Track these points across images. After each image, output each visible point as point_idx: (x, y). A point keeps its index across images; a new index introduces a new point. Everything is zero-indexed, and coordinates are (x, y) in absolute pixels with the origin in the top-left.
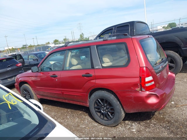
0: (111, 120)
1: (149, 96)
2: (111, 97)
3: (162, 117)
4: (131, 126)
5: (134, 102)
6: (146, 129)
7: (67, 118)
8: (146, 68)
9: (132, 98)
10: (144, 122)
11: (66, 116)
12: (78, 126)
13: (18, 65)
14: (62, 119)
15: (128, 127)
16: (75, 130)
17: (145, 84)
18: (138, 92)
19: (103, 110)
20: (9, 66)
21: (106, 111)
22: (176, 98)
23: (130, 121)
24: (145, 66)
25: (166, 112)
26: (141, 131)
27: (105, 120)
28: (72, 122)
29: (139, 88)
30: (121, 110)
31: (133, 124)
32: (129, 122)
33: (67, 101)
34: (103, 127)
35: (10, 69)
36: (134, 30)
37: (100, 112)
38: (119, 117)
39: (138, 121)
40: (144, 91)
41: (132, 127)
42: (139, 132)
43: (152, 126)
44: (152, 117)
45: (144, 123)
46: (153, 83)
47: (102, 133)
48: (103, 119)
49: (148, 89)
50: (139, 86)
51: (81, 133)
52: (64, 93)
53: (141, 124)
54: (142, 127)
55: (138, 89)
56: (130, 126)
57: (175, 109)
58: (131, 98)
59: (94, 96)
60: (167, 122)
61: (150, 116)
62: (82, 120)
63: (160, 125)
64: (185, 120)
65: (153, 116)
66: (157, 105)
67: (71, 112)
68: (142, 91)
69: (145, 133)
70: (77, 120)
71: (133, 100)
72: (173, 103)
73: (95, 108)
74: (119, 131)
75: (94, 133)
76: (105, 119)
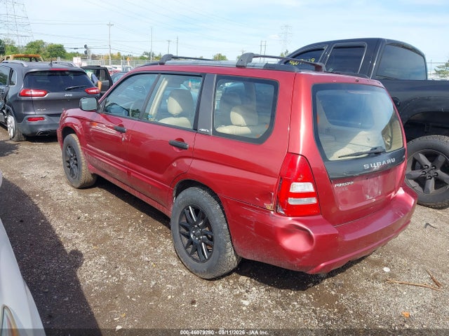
0: (204, 262)
1: (289, 231)
2: (214, 210)
3: (333, 293)
4: (247, 292)
5: (255, 235)
6: (276, 308)
7: (126, 232)
8: (302, 158)
9: (251, 222)
10: (282, 291)
11: (129, 226)
12: (137, 254)
13: (91, 91)
14: (114, 231)
15: (238, 292)
16: (125, 261)
17: (287, 199)
18: (268, 211)
19: (194, 235)
20: (71, 89)
21: (199, 239)
22: (405, 261)
23: (253, 280)
24: (300, 153)
25: (351, 286)
26: (261, 309)
27: (194, 259)
28: (130, 242)
29: (271, 202)
30: (226, 245)
31: (254, 288)
32: (248, 281)
33: (137, 195)
34: (185, 273)
35: (71, 95)
36: (373, 62)
37: (188, 237)
38: (218, 261)
39: (270, 285)
40: (280, 214)
41: (246, 294)
42: (255, 309)
43: (294, 306)
44: (310, 287)
45: (279, 295)
46: (314, 201)
47: (173, 284)
48: (190, 255)
49: (291, 211)
50: (274, 199)
51: (132, 270)
52: (132, 174)
53: (273, 294)
54: (269, 301)
55: (269, 206)
56: (243, 291)
57: (380, 286)
58: (249, 223)
59: (183, 198)
60: (336, 310)
61: (308, 283)
62: (153, 245)
63: (314, 311)
64: (384, 319)
65: (315, 284)
66: (304, 258)
67: (143, 221)
68: (277, 213)
69: (267, 317)
70: (144, 241)
71: (253, 229)
72: (386, 270)
73: (181, 225)
74: (213, 293)
75: (157, 279)
76: (196, 256)
